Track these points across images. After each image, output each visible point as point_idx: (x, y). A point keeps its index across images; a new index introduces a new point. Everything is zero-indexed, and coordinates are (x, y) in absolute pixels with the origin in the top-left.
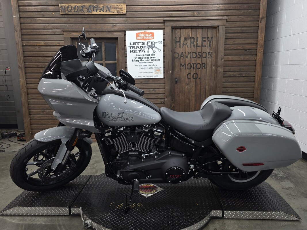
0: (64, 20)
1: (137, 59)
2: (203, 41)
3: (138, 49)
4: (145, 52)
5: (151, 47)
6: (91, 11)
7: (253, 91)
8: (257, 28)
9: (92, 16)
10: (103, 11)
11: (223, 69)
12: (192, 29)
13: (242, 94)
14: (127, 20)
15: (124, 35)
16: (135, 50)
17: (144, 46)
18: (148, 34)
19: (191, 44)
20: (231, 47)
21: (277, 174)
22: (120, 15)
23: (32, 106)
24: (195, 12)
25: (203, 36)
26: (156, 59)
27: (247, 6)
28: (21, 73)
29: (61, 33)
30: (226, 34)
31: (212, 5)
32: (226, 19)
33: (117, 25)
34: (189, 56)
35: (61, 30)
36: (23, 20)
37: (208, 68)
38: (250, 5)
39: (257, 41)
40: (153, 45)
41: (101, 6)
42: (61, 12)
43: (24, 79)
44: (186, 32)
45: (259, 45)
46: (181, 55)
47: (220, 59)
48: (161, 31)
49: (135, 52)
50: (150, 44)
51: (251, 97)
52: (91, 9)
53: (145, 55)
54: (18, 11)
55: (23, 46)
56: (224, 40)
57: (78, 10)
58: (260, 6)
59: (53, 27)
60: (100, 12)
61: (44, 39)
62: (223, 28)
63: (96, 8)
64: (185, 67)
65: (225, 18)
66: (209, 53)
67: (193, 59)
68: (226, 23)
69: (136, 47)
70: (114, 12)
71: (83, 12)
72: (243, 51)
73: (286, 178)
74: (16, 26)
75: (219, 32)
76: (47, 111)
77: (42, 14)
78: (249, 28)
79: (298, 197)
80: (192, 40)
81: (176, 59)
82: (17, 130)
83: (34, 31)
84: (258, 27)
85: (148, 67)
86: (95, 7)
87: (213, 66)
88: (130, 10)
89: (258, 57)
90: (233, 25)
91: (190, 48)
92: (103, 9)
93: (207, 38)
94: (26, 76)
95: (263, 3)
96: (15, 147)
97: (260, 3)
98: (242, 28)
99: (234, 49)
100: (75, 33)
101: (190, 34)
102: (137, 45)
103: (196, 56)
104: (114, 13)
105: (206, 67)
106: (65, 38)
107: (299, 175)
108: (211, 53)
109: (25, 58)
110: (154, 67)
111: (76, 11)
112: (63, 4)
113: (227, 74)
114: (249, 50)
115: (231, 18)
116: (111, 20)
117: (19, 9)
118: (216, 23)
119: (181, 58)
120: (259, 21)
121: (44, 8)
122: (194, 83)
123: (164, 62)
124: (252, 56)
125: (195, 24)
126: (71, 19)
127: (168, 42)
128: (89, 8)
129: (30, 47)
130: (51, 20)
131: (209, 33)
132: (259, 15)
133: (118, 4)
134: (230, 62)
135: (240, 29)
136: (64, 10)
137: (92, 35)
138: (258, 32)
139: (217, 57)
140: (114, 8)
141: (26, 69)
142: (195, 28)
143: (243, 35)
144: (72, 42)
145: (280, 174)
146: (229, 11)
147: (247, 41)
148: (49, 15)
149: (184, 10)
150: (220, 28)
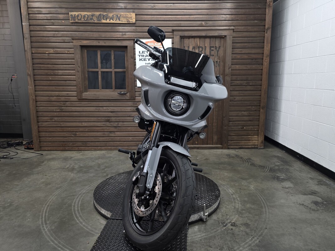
0: (74, 28)
2: (211, 50)
3: (147, 57)
6: (101, 20)
7: (259, 100)
8: (263, 38)
9: (102, 25)
10: (113, 20)
11: (230, 77)
12: (200, 38)
13: (249, 102)
14: (136, 29)
15: (133, 44)
16: (144, 59)
20: (238, 56)
21: (279, 176)
22: (129, 24)
23: (40, 113)
24: (203, 22)
25: (211, 46)
27: (253, 17)
28: (30, 81)
29: (71, 41)
30: (233, 44)
31: (219, 16)
32: (233, 30)
33: (127, 33)
35: (70, 38)
36: (32, 28)
38: (256, 16)
39: (263, 51)
41: (111, 15)
42: (71, 20)
43: (32, 86)
44: (194, 41)
45: (265, 55)
47: (228, 68)
48: (170, 40)
51: (258, 106)
52: (101, 18)
54: (28, 19)
55: (32, 53)
56: (231, 49)
57: (88, 18)
58: (266, 17)
59: (63, 35)
60: (110, 20)
61: (54, 46)
62: (230, 38)
63: (106, 17)
65: (232, 28)
68: (233, 33)
69: (145, 56)
70: (124, 21)
71: (93, 20)
72: (250, 60)
73: (287, 179)
74: (26, 33)
75: (227, 42)
76: (56, 118)
77: (52, 22)
78: (255, 38)
79: (296, 194)
80: (201, 49)
82: (22, 139)
83: (43, 39)
84: (264, 37)
87: (221, 75)
88: (140, 20)
89: (264, 67)
90: (240, 35)
92: (113, 18)
93: (215, 48)
94: (34, 83)
95: (268, 14)
96: (23, 155)
97: (266, 14)
98: (249, 38)
99: (242, 58)
100: (83, 41)
101: (199, 43)
102: (146, 54)
104: (123, 22)
106: (74, 46)
107: (299, 177)
108: (218, 62)
109: (34, 66)
111: (85, 19)
112: (73, 12)
113: (234, 83)
114: (255, 59)
115: (237, 28)
116: (121, 28)
117: (29, 16)
118: (224, 33)
120: (265, 31)
121: (54, 16)
124: (259, 65)
125: (203, 34)
126: (81, 27)
128: (99, 17)
129: (39, 55)
130: (61, 28)
131: (216, 43)
132: (265, 26)
133: (128, 14)
134: (238, 71)
135: (246, 38)
136: (74, 19)
137: (102, 43)
138: (264, 42)
139: (224, 66)
140: (124, 17)
141: (35, 76)
142: (203, 37)
143: (250, 45)
144: (82, 50)
145: (282, 176)
146: (236, 22)
147: (253, 51)
148: (59, 22)
149: (192, 20)
150: (227, 38)
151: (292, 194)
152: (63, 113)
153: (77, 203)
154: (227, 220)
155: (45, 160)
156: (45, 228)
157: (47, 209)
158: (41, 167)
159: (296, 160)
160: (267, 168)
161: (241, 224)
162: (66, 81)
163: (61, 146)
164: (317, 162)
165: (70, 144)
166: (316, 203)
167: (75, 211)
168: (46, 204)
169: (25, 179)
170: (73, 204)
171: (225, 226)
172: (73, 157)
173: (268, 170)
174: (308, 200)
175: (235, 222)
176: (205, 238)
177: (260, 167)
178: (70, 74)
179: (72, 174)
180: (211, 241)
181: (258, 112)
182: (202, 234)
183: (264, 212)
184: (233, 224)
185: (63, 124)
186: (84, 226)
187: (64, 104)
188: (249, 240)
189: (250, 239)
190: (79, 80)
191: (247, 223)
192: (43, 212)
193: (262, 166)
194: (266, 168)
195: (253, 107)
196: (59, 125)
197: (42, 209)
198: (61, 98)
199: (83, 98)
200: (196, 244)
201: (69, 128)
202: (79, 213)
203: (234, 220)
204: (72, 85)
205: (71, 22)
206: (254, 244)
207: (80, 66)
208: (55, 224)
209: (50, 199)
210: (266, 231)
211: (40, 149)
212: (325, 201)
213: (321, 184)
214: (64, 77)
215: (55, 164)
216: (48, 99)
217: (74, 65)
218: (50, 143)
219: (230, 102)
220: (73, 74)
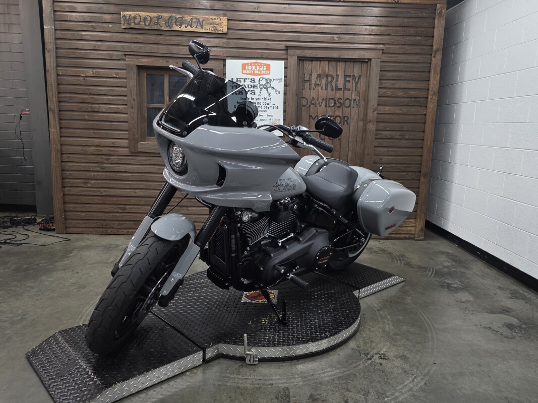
0: (128, 36)
2: (346, 81)
4: (254, 94)
5: (265, 86)
6: (172, 26)
7: (420, 163)
8: (429, 65)
9: (173, 33)
10: (191, 27)
11: (375, 125)
12: (329, 61)
13: (404, 165)
14: (228, 43)
15: (222, 66)
18: (261, 65)
19: (327, 85)
20: (389, 93)
21: (450, 284)
22: (217, 35)
23: (68, 173)
24: (335, 37)
25: (346, 74)
26: (273, 106)
27: (414, 31)
28: (53, 120)
29: (122, 58)
30: (381, 73)
31: (361, 27)
32: (383, 50)
34: (323, 104)
35: (122, 53)
36: (60, 35)
37: (353, 124)
38: (420, 29)
39: (429, 85)
40: (269, 84)
41: (188, 18)
42: (124, 24)
43: (56, 129)
44: (320, 66)
45: (430, 92)
46: (311, 102)
47: (372, 111)
48: (282, 63)
50: (263, 82)
51: (417, 172)
52: (171, 22)
53: (255, 99)
54: (53, 19)
55: (58, 75)
56: (378, 81)
57: (150, 22)
58: (434, 31)
59: (110, 48)
60: (186, 27)
61: (94, 65)
62: (377, 64)
63: (180, 22)
65: (380, 47)
66: (355, 100)
67: (329, 109)
68: (382, 55)
70: (209, 29)
71: (159, 26)
72: (407, 100)
73: (463, 289)
74: (48, 42)
75: (371, 69)
76: (93, 182)
77: (92, 27)
78: (417, 65)
79: (478, 312)
80: (330, 79)
81: (303, 108)
82: (34, 214)
83: (77, 53)
84: (431, 63)
85: (259, 118)
86: (179, 19)
87: (361, 120)
88: (234, 28)
89: (429, 111)
90: (393, 59)
91: (326, 91)
92: (192, 23)
93: (352, 77)
94: (60, 123)
95: (438, 27)
96: (38, 239)
97: (434, 28)
98: (406, 65)
99: (394, 95)
100: (142, 58)
101: (327, 69)
103: (335, 104)
104: (208, 31)
105: (348, 121)
106: (127, 65)
107: (482, 286)
108: (357, 100)
109: (60, 95)
110: (268, 118)
111: (147, 24)
112: (128, 11)
113: (380, 134)
114: (415, 98)
115: (389, 48)
116: (203, 41)
117: (54, 15)
118: (368, 55)
119: (312, 106)
120: (432, 54)
121: (96, 16)
123: (285, 111)
124: (420, 108)
125: (335, 54)
126: (139, 36)
127: (292, 80)
129: (69, 78)
130: (106, 36)
131: (355, 70)
132: (432, 46)
133: (216, 17)
134: (387, 116)
135: (402, 65)
136: (128, 22)
137: (172, 63)
138: (430, 72)
139: (366, 107)
140: (209, 23)
141: (61, 113)
142: (334, 60)
143: (408, 75)
144: (139, 73)
145: (456, 284)
146: (386, 37)
147: (413, 85)
148: (103, 27)
149: (317, 31)
150: (372, 62)
151: (472, 312)
152: (105, 174)
154: (373, 349)
155: (75, 248)
158: (68, 260)
159: (476, 259)
160: (431, 270)
161: (395, 357)
162: (112, 122)
163: (101, 226)
164: (509, 263)
165: (114, 224)
166: (510, 326)
168: (81, 319)
169: (44, 278)
171: (370, 359)
172: (120, 245)
173: (432, 274)
174: (498, 321)
175: (386, 353)
176: (339, 377)
177: (419, 269)
178: (119, 111)
180: (349, 381)
181: (417, 182)
182: (334, 370)
183: (430, 339)
184: (382, 355)
185: (105, 191)
187: (108, 159)
188: (409, 381)
189: (411, 379)
190: (133, 122)
191: (404, 356)
193: (423, 268)
194: (429, 271)
195: (410, 174)
196: (99, 194)
198: (102, 149)
199: (139, 150)
200: (326, 386)
201: (115, 199)
203: (384, 350)
204: (122, 129)
205: (123, 27)
206: (417, 388)
207: (136, 99)
209: (87, 311)
210: (434, 368)
211: (66, 230)
212: (525, 324)
213: (517, 298)
214: (108, 115)
215: (92, 256)
216: (82, 150)
217: (126, 96)
218: (82, 222)
219: (374, 165)
220: (123, 112)
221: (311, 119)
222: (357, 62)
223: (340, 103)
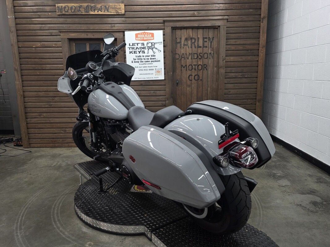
0: (61, 20)
1: (137, 60)
2: (204, 41)
3: (137, 50)
4: (144, 53)
5: (151, 48)
6: (89, 11)
7: (255, 93)
8: (259, 28)
9: (90, 16)
10: (101, 12)
11: (224, 70)
12: (192, 29)
13: (245, 95)
14: (126, 20)
15: (123, 36)
16: (134, 51)
17: (144, 47)
18: (148, 34)
19: (191, 45)
20: (233, 48)
21: (276, 174)
22: (118, 15)
23: (29, 109)
24: (196, 12)
25: (204, 37)
26: (157, 60)
27: (248, 6)
28: (17, 76)
29: (58, 34)
30: (227, 35)
31: (212, 5)
32: (227, 19)
33: (116, 25)
34: (190, 57)
35: (58, 31)
36: (18, 21)
37: (210, 69)
38: (252, 4)
39: (259, 41)
40: (153, 46)
41: (99, 6)
42: (58, 12)
43: (20, 81)
44: (186, 33)
45: (261, 46)
46: (182, 56)
47: (222, 60)
48: (161, 32)
49: (134, 53)
50: (150, 45)
51: (254, 99)
52: (88, 9)
53: (145, 56)
54: (13, 12)
55: (19, 47)
56: (225, 40)
57: (75, 10)
58: (261, 5)
59: (50, 28)
60: (98, 12)
61: (41, 40)
62: (224, 29)
64: (186, 68)
65: (225, 18)
66: (210, 53)
67: (194, 60)
68: (227, 23)
69: (135, 48)
70: (113, 12)
71: (80, 12)
72: (245, 52)
73: (284, 177)
74: (11, 27)
75: (220, 32)
76: (45, 114)
77: (38, 15)
78: (250, 28)
79: (293, 194)
80: (193, 41)
81: (177, 60)
82: (13, 136)
83: (30, 32)
84: (260, 27)
85: (148, 68)
86: (93, 7)
87: (215, 67)
88: (129, 10)
89: (260, 58)
90: (234, 25)
91: (191, 49)
92: (101, 9)
93: (208, 39)
94: (22, 78)
95: (264, 3)
96: (11, 152)
97: (261, 3)
98: (244, 28)
99: (237, 49)
100: (71, 34)
101: (191, 34)
102: (136, 46)
103: (198, 57)
104: (112, 14)
105: (207, 68)
106: (62, 39)
107: (297, 174)
108: (212, 54)
109: (21, 60)
110: (154, 68)
111: (73, 11)
112: (60, 4)
113: (228, 75)
114: (250, 50)
115: (232, 18)
116: (110, 20)
117: (14, 9)
118: (217, 23)
119: (182, 59)
120: (260, 21)
121: (40, 8)
122: (196, 84)
123: (164, 63)
124: (254, 57)
125: (196, 24)
126: (68, 19)
127: (168, 42)
129: (26, 49)
130: (47, 21)
131: (210, 33)
132: (260, 15)
133: (117, 4)
134: (232, 63)
135: (241, 29)
136: (61, 11)
137: (90, 36)
138: (259, 32)
139: (218, 58)
140: (113, 8)
141: (22, 71)
142: (196, 28)
143: (245, 35)
144: (70, 43)
145: (279, 173)
146: (230, 11)
147: (249, 42)
148: (45, 15)
149: (184, 10)
150: (220, 28)
151: (289, 194)
152: (51, 109)
153: (57, 205)
155: (33, 157)
156: (19, 235)
157: (24, 212)
158: (27, 165)
159: (294, 155)
162: (54, 75)
163: (51, 142)
164: (316, 158)
165: (60, 140)
166: (315, 203)
167: (53, 214)
168: (25, 207)
169: (8, 178)
170: (53, 207)
172: (62, 154)
173: (263, 167)
174: (306, 199)
178: (58, 68)
179: (58, 173)
181: (254, 105)
183: (258, 214)
185: (52, 120)
186: (61, 231)
187: (53, 99)
192: (20, 215)
195: (249, 100)
196: (48, 122)
197: (20, 211)
198: (49, 93)
201: (59, 124)
202: (58, 217)
205: (58, 14)
208: (31, 229)
209: (30, 201)
211: (29, 145)
212: (325, 202)
213: (321, 182)
214: (51, 71)
215: (43, 162)
216: (36, 94)
217: (62, 58)
218: (39, 140)
219: (225, 96)
220: (61, 69)
221: (182, 68)
222: (211, 28)
223: (200, 56)
